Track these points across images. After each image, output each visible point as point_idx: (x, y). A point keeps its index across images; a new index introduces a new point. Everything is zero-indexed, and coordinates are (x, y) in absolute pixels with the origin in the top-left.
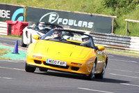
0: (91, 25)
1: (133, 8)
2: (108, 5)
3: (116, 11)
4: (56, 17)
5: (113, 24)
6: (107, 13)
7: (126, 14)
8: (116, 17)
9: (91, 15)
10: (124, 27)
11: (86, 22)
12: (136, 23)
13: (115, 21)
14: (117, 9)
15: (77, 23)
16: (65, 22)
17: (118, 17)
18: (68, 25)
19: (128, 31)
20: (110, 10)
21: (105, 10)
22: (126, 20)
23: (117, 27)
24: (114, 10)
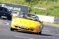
0: (19, 9)
1: (38, 3)
2: (27, 1)
3: (30, 4)
4: (4, 6)
5: (29, 9)
6: (26, 5)
7: (34, 5)
8: (30, 6)
9: (20, 5)
10: (33, 11)
11: (17, 8)
12: (38, 9)
13: (29, 8)
14: (31, 3)
15: (13, 8)
16: (8, 8)
17: (31, 6)
18: (9, 9)
19: (35, 12)
20: (28, 3)
21: (26, 3)
22: (34, 8)
23: (30, 10)
24: (29, 3)
